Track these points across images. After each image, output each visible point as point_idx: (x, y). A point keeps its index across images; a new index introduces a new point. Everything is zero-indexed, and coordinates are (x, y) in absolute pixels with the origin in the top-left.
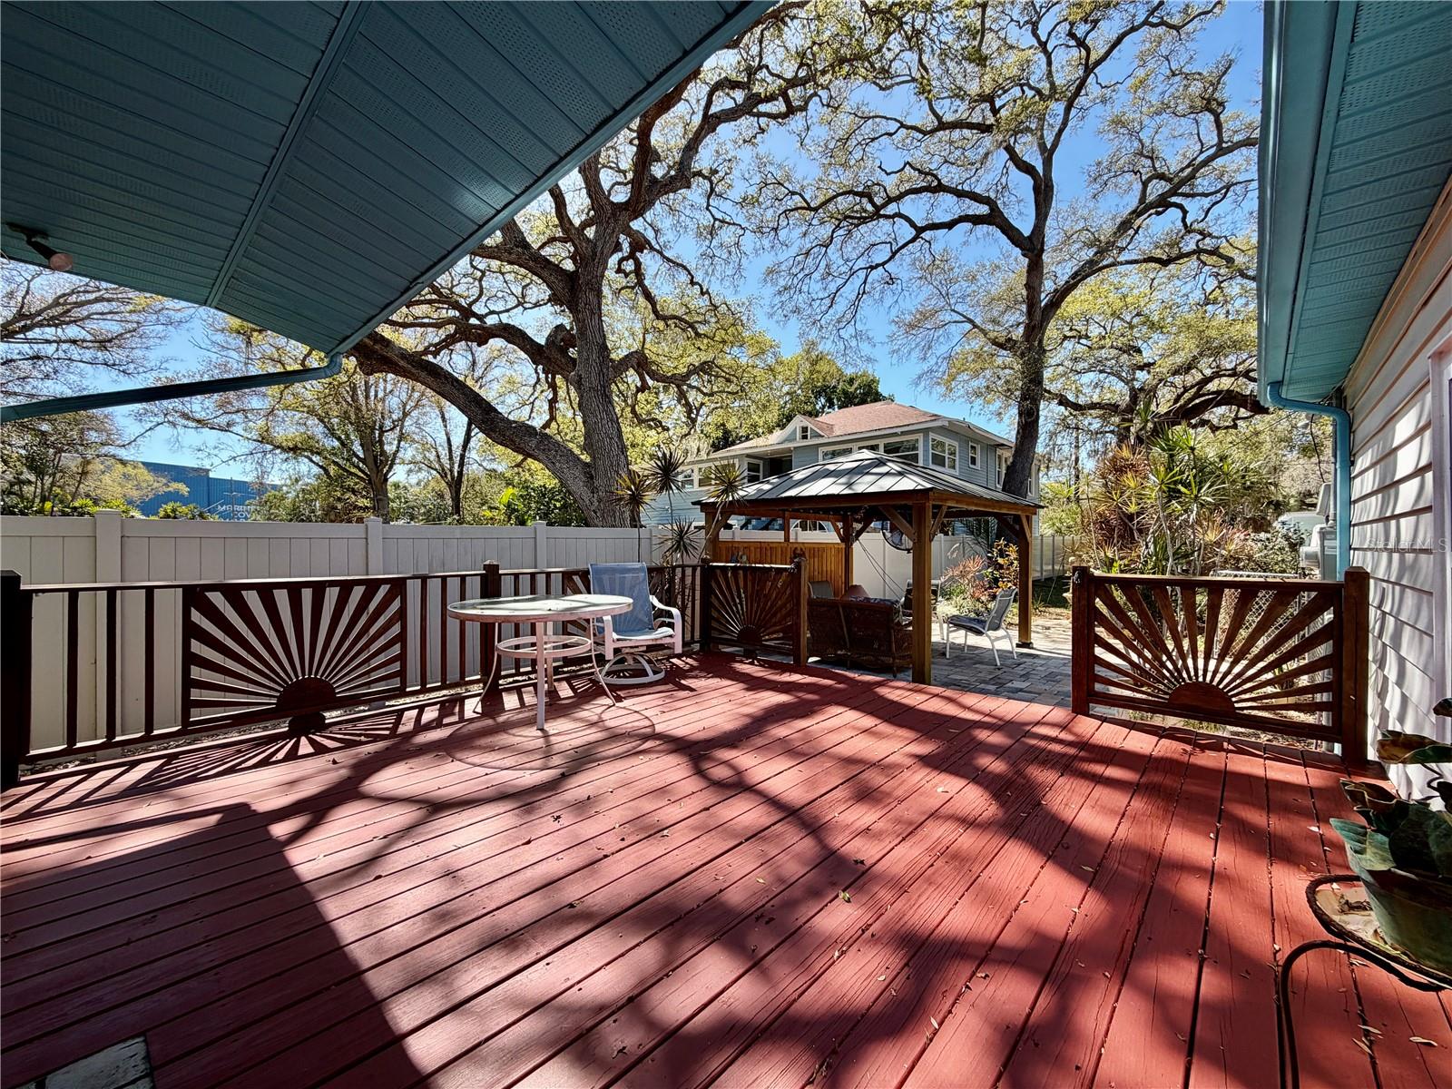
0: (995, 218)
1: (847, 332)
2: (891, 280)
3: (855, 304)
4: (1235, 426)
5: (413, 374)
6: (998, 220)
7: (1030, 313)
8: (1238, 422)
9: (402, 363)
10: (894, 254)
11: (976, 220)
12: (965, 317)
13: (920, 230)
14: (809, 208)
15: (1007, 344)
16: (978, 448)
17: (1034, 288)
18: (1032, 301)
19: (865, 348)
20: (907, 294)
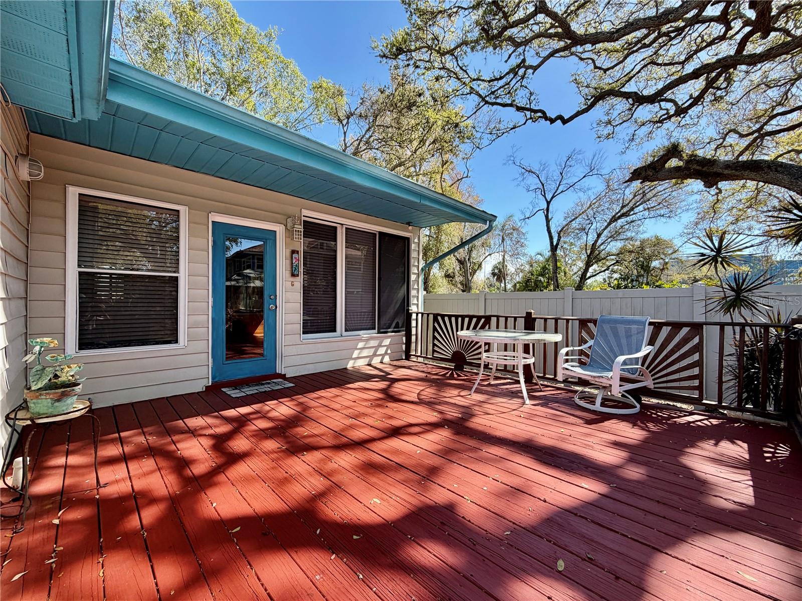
5: (737, 176)
9: (726, 172)
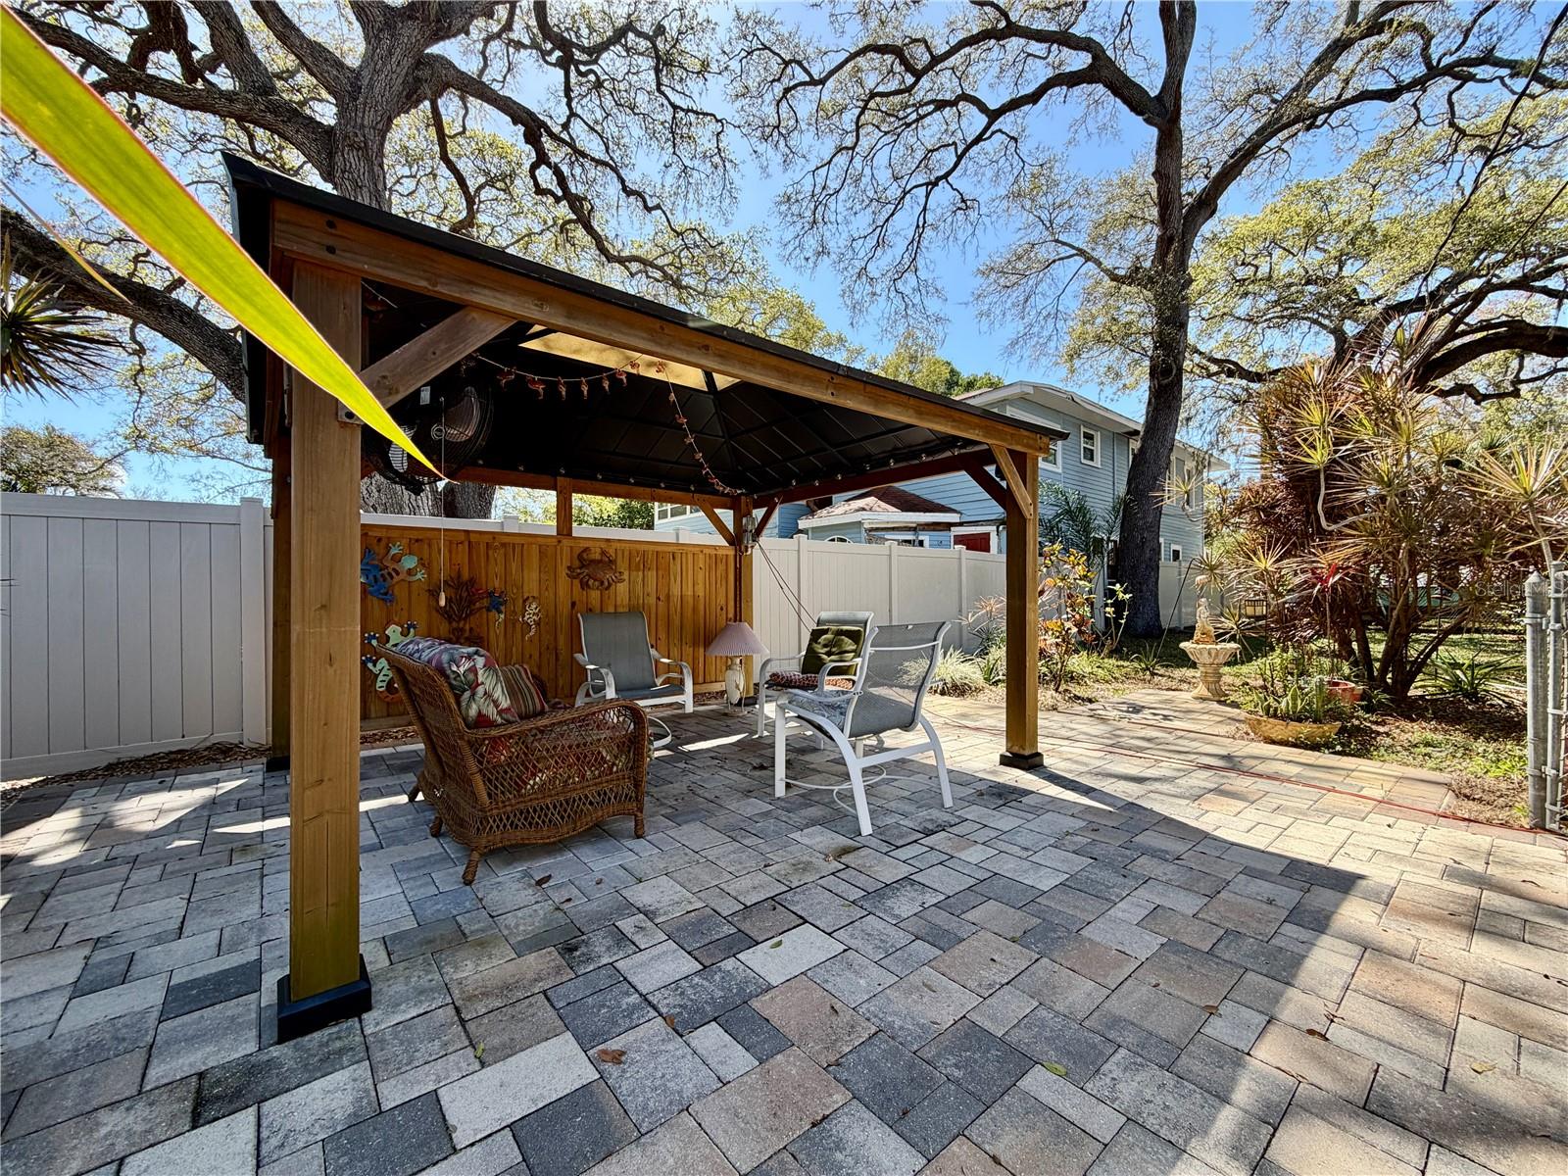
0: (1103, 72)
1: (909, 283)
2: (965, 204)
3: (916, 243)
4: (1516, 394)
6: (1105, 73)
7: (1164, 220)
8: (1520, 386)
10: (960, 158)
11: (1072, 80)
12: (1073, 247)
13: (993, 115)
14: (813, 82)
15: (1134, 277)
16: (1098, 437)
17: (1168, 177)
18: (1167, 201)
19: (933, 305)
20: (987, 220)
